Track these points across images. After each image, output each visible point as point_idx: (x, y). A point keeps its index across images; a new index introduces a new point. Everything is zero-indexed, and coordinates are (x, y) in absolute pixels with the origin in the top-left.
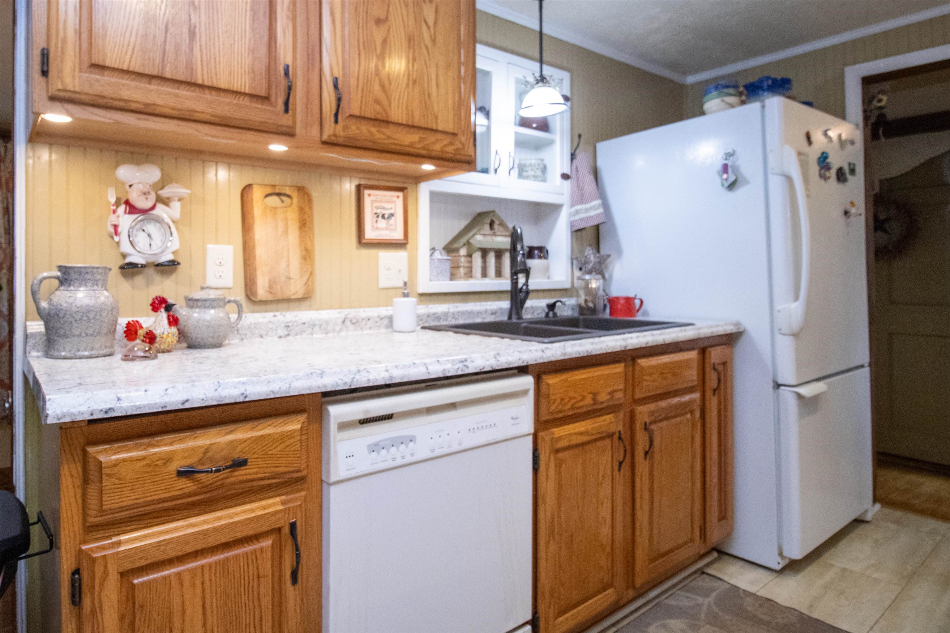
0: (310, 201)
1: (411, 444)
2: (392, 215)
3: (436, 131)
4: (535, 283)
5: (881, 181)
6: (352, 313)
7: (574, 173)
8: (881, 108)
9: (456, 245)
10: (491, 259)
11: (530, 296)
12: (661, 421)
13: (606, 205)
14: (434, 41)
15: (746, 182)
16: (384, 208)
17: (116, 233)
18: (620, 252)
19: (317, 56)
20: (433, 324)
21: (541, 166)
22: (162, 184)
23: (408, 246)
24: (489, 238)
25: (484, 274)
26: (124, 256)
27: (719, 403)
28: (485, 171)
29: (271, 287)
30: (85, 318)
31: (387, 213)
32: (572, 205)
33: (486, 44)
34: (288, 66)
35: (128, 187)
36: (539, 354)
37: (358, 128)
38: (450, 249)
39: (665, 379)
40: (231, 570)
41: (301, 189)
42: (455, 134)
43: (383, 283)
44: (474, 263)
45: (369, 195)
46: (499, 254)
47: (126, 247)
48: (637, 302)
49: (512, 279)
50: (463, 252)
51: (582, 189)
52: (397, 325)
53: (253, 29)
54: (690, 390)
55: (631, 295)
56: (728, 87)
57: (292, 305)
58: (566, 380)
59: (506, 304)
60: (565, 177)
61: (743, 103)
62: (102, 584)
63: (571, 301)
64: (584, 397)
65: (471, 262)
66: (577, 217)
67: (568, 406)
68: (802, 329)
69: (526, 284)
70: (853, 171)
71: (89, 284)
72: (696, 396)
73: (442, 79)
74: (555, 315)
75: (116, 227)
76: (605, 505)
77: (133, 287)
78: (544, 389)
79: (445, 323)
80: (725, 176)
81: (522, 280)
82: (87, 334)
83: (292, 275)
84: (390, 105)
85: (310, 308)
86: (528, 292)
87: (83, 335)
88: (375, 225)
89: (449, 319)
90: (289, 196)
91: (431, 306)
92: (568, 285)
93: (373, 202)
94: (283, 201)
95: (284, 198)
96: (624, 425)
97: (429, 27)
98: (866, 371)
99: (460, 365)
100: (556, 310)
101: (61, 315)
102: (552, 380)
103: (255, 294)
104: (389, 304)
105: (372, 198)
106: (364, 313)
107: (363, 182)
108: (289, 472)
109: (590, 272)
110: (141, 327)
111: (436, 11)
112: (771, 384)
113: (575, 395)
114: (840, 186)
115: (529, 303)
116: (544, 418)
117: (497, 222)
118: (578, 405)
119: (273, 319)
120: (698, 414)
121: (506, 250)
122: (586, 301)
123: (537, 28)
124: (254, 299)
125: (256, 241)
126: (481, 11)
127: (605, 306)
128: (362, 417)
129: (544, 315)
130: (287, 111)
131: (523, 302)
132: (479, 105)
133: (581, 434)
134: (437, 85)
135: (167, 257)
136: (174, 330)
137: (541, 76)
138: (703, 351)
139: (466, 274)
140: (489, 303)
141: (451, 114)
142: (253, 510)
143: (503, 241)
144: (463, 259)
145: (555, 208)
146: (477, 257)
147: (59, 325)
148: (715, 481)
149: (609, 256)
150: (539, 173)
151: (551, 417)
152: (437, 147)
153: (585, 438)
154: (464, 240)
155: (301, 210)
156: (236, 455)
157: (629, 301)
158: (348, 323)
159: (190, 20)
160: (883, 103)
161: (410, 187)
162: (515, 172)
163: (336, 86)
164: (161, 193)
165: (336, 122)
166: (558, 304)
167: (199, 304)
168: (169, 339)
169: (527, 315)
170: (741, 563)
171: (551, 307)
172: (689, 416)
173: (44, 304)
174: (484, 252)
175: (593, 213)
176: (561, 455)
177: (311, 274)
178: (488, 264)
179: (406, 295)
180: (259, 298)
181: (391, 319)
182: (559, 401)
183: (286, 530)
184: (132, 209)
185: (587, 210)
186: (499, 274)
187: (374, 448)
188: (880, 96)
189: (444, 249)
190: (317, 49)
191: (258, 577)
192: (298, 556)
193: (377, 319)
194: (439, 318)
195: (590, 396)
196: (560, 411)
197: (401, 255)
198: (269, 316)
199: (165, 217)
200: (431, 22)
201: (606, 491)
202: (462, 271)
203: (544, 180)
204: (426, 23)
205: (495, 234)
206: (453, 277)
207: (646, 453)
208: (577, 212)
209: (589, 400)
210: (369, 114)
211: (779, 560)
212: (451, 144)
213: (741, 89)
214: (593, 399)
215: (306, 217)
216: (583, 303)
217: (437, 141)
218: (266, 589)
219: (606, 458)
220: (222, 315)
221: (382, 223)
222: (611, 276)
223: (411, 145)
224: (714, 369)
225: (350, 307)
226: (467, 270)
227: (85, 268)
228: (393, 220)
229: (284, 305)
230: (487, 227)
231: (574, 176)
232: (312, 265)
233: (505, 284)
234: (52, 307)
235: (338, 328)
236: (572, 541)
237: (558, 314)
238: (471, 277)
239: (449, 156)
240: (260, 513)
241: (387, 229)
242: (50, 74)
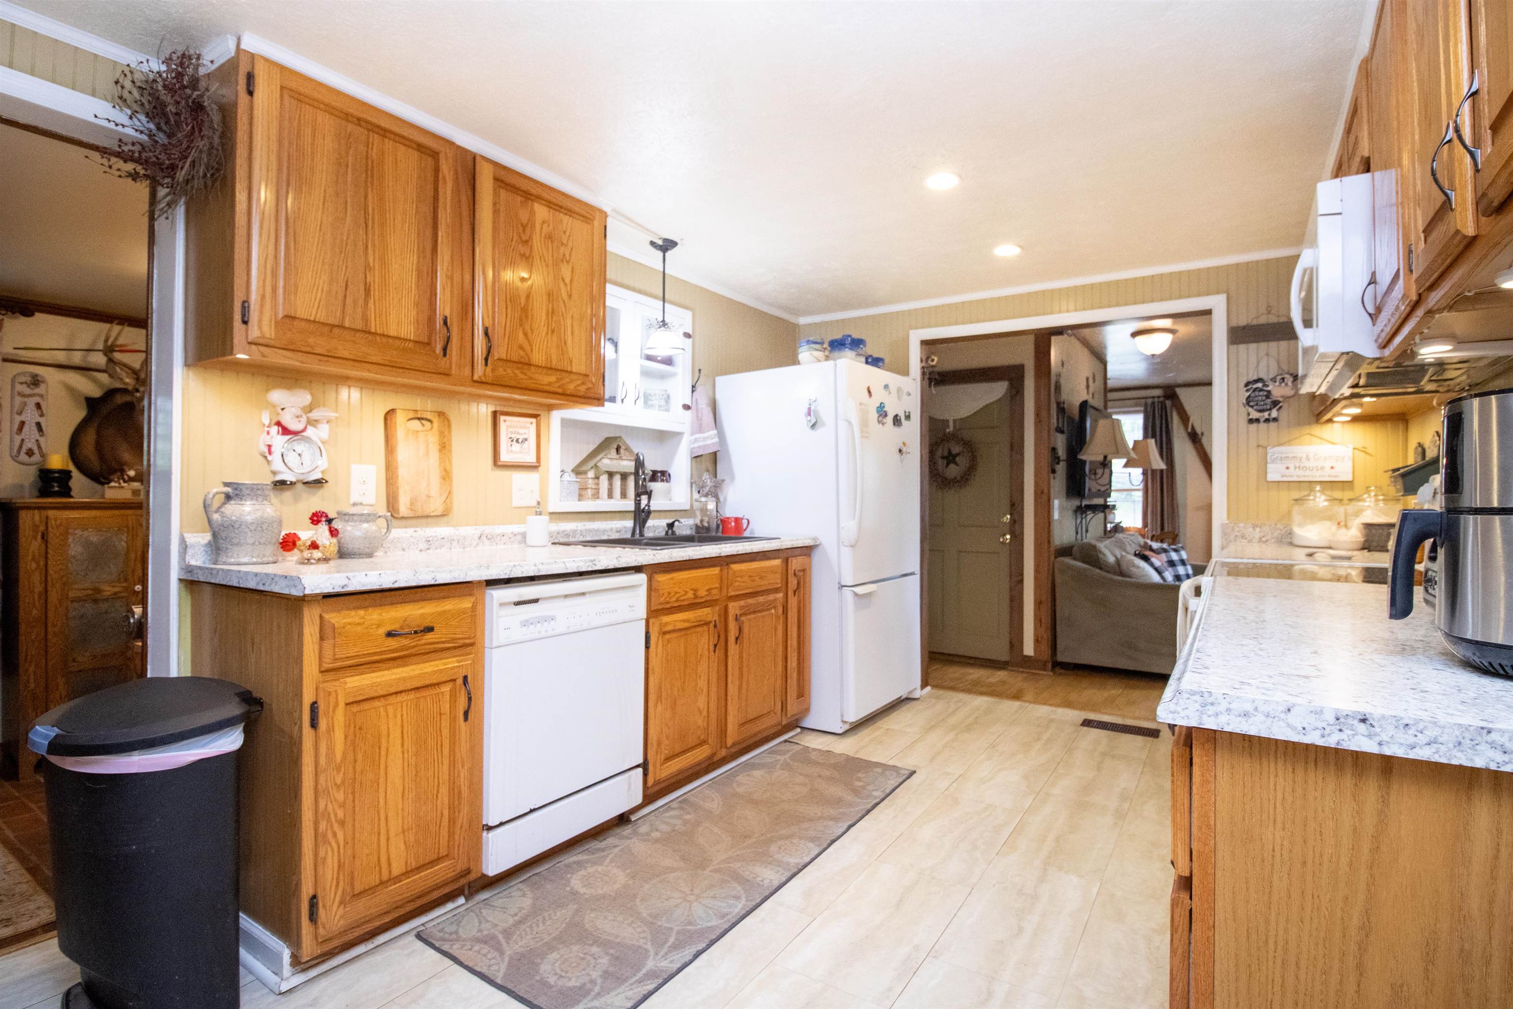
0: (449, 426)
1: (552, 622)
2: (526, 440)
3: (571, 372)
4: (655, 505)
5: (955, 421)
6: (488, 529)
7: (694, 403)
8: (933, 366)
9: (584, 468)
10: (617, 481)
11: (652, 515)
12: (749, 614)
13: (721, 435)
14: (570, 296)
15: (824, 424)
16: (518, 433)
17: (270, 453)
18: (733, 478)
19: (470, 307)
20: (562, 540)
21: (665, 396)
22: (310, 409)
23: (540, 468)
24: (615, 462)
25: (610, 496)
26: (274, 473)
27: (799, 602)
28: (613, 400)
29: (412, 504)
30: (259, 529)
31: (521, 438)
32: (692, 434)
33: (616, 283)
34: (446, 317)
35: (280, 411)
36: (651, 557)
37: (505, 370)
38: (578, 471)
39: (754, 581)
40: (421, 708)
41: (441, 414)
42: (587, 376)
43: (516, 503)
44: (601, 485)
45: (505, 421)
46: (624, 476)
47: (278, 465)
48: (745, 522)
49: (636, 500)
50: (591, 474)
51: (701, 419)
52: (529, 541)
53: (418, 287)
54: (776, 590)
55: (740, 516)
56: (816, 343)
57: (430, 520)
58: (672, 579)
59: (629, 524)
60: (687, 407)
61: (827, 358)
62: (334, 711)
63: (691, 522)
64: (686, 592)
65: (598, 484)
66: (696, 445)
67: (674, 599)
68: (857, 541)
69: (648, 505)
70: (908, 417)
71: (260, 499)
72: (780, 595)
73: (576, 329)
74: (673, 533)
75: (269, 446)
76: (702, 678)
77: (281, 502)
78: (654, 584)
79: (573, 540)
80: (809, 418)
81: (644, 500)
82: (260, 543)
83: (432, 494)
84: (532, 350)
85: (448, 524)
86: (649, 513)
87: (257, 543)
88: (510, 449)
89: (578, 536)
90: (430, 421)
91: (560, 524)
92: (688, 507)
93: (508, 427)
94: (423, 425)
95: (423, 422)
96: (720, 615)
97: (566, 285)
98: (917, 578)
99: (590, 563)
100: (674, 529)
101: (236, 526)
102: (661, 578)
103: (397, 511)
104: (523, 522)
105: (508, 423)
106: (499, 529)
107: (498, 409)
108: (463, 638)
109: (706, 495)
110: (299, 539)
111: (572, 271)
112: (837, 586)
113: (680, 591)
114: (896, 429)
115: (650, 523)
116: (653, 608)
117: (623, 447)
118: (682, 598)
119: (414, 534)
120: (780, 611)
121: (631, 473)
122: (702, 521)
123: (662, 270)
124: (395, 515)
125: (399, 463)
126: (610, 252)
127: (718, 526)
128: (517, 600)
129: (664, 533)
130: (445, 355)
131: (644, 522)
132: (608, 337)
133: (684, 621)
134: (572, 333)
135: (317, 476)
136: (334, 540)
137: (663, 321)
138: (786, 561)
139: (593, 495)
140: (615, 522)
141: (584, 358)
142: (437, 666)
143: (628, 465)
144: (590, 481)
145: (678, 435)
146: (604, 479)
147: (233, 535)
148: (795, 664)
149: (723, 481)
150: (663, 403)
151: (661, 607)
152: (571, 387)
153: (687, 625)
154: (592, 463)
155: (441, 434)
156: (427, 623)
157: (738, 520)
158: (484, 538)
159: (366, 277)
160: (934, 363)
161: (543, 414)
162: (641, 401)
163: (486, 333)
164: (311, 415)
165: (486, 365)
166: (676, 523)
167: (356, 518)
168: (332, 549)
169: (648, 534)
170: (816, 733)
171: (671, 526)
172: (773, 611)
173: (216, 517)
174: (611, 475)
175: (709, 442)
176: (667, 636)
177: (450, 492)
178: (614, 486)
179: (540, 514)
180: (401, 515)
181: (524, 535)
182: (666, 594)
183: (460, 681)
184: (285, 431)
185: (705, 439)
186: (624, 495)
187: (525, 624)
188: (933, 357)
189: (572, 471)
190: (471, 302)
191: (441, 714)
192: (470, 699)
193: (511, 535)
194: (568, 535)
195: (692, 592)
196: (668, 603)
197: (532, 477)
198: (410, 531)
199: (314, 438)
200: (568, 280)
201: (703, 667)
202: (589, 492)
203: (668, 410)
204: (563, 280)
205: (621, 458)
206: (581, 497)
207: (737, 639)
208: (696, 440)
209: (690, 595)
210: (515, 358)
211: (841, 724)
212: (583, 383)
213: (826, 345)
214: (694, 594)
215: (445, 440)
216: (699, 524)
217: (571, 381)
218: (445, 724)
219: (704, 640)
220: (374, 528)
221: (516, 447)
222: (725, 499)
223: (550, 384)
224: (795, 574)
225: (485, 525)
226: (594, 491)
227: (257, 484)
228: (526, 445)
229: (424, 521)
230: (614, 451)
231: (694, 407)
232: (451, 485)
233: (630, 505)
234: (225, 519)
235: (475, 543)
236: (675, 704)
237: (677, 533)
238: (598, 498)
239: (581, 394)
240: (442, 667)
241: (520, 452)
242: (250, 324)
